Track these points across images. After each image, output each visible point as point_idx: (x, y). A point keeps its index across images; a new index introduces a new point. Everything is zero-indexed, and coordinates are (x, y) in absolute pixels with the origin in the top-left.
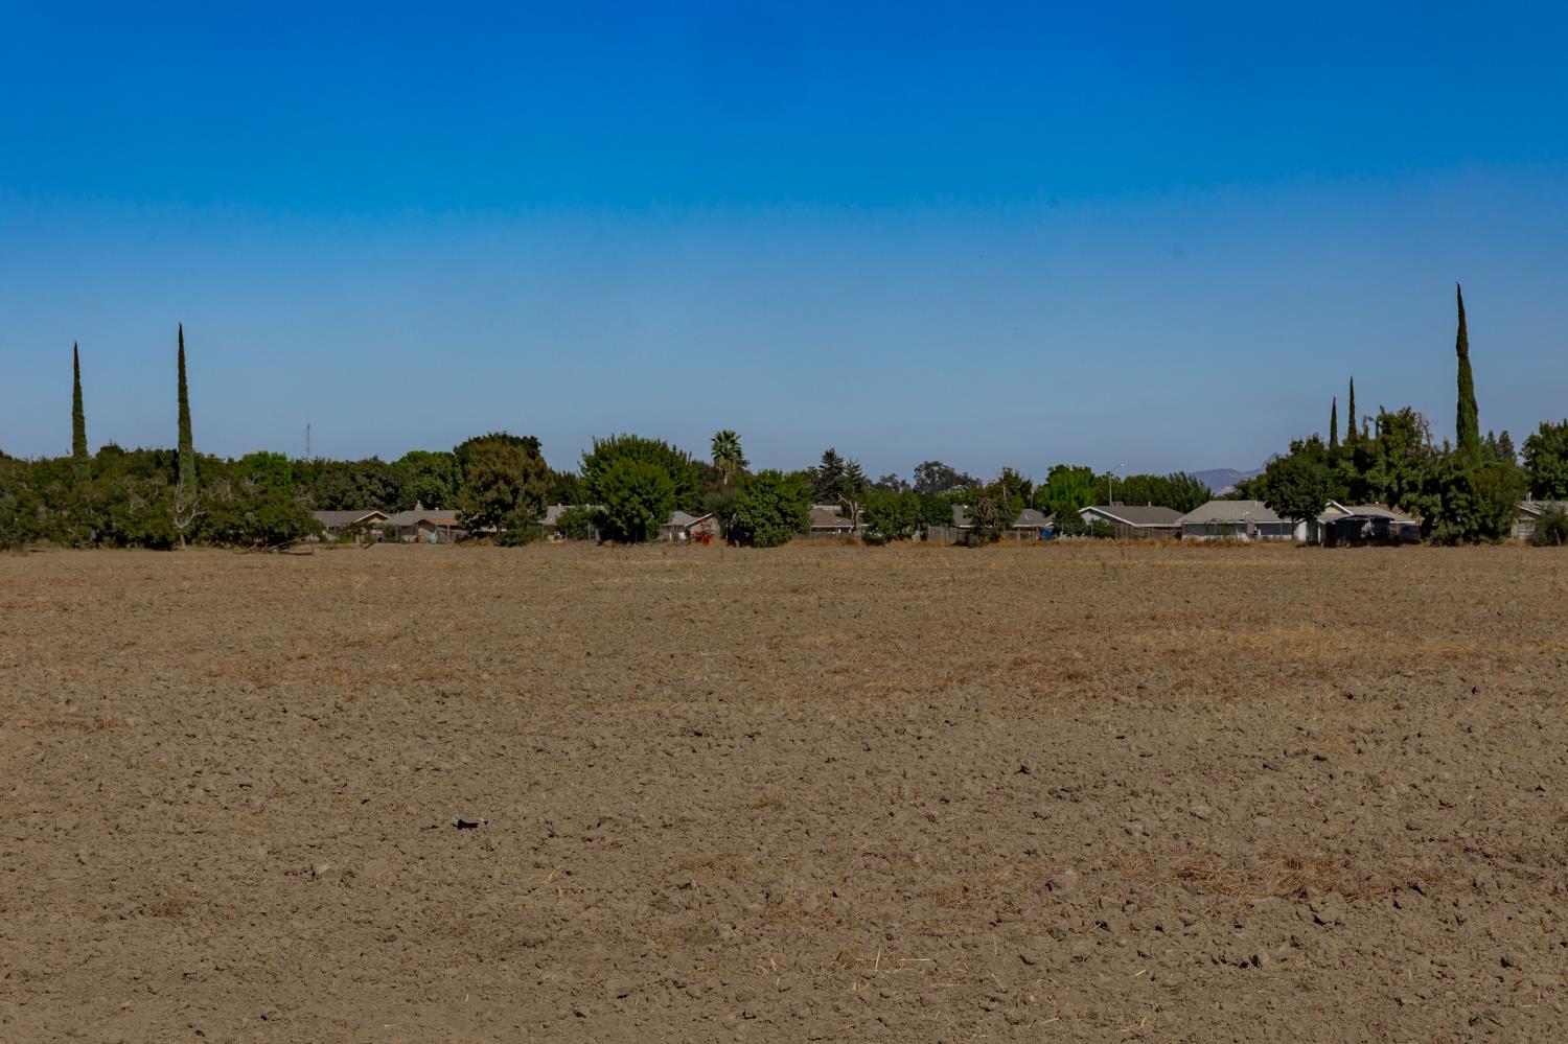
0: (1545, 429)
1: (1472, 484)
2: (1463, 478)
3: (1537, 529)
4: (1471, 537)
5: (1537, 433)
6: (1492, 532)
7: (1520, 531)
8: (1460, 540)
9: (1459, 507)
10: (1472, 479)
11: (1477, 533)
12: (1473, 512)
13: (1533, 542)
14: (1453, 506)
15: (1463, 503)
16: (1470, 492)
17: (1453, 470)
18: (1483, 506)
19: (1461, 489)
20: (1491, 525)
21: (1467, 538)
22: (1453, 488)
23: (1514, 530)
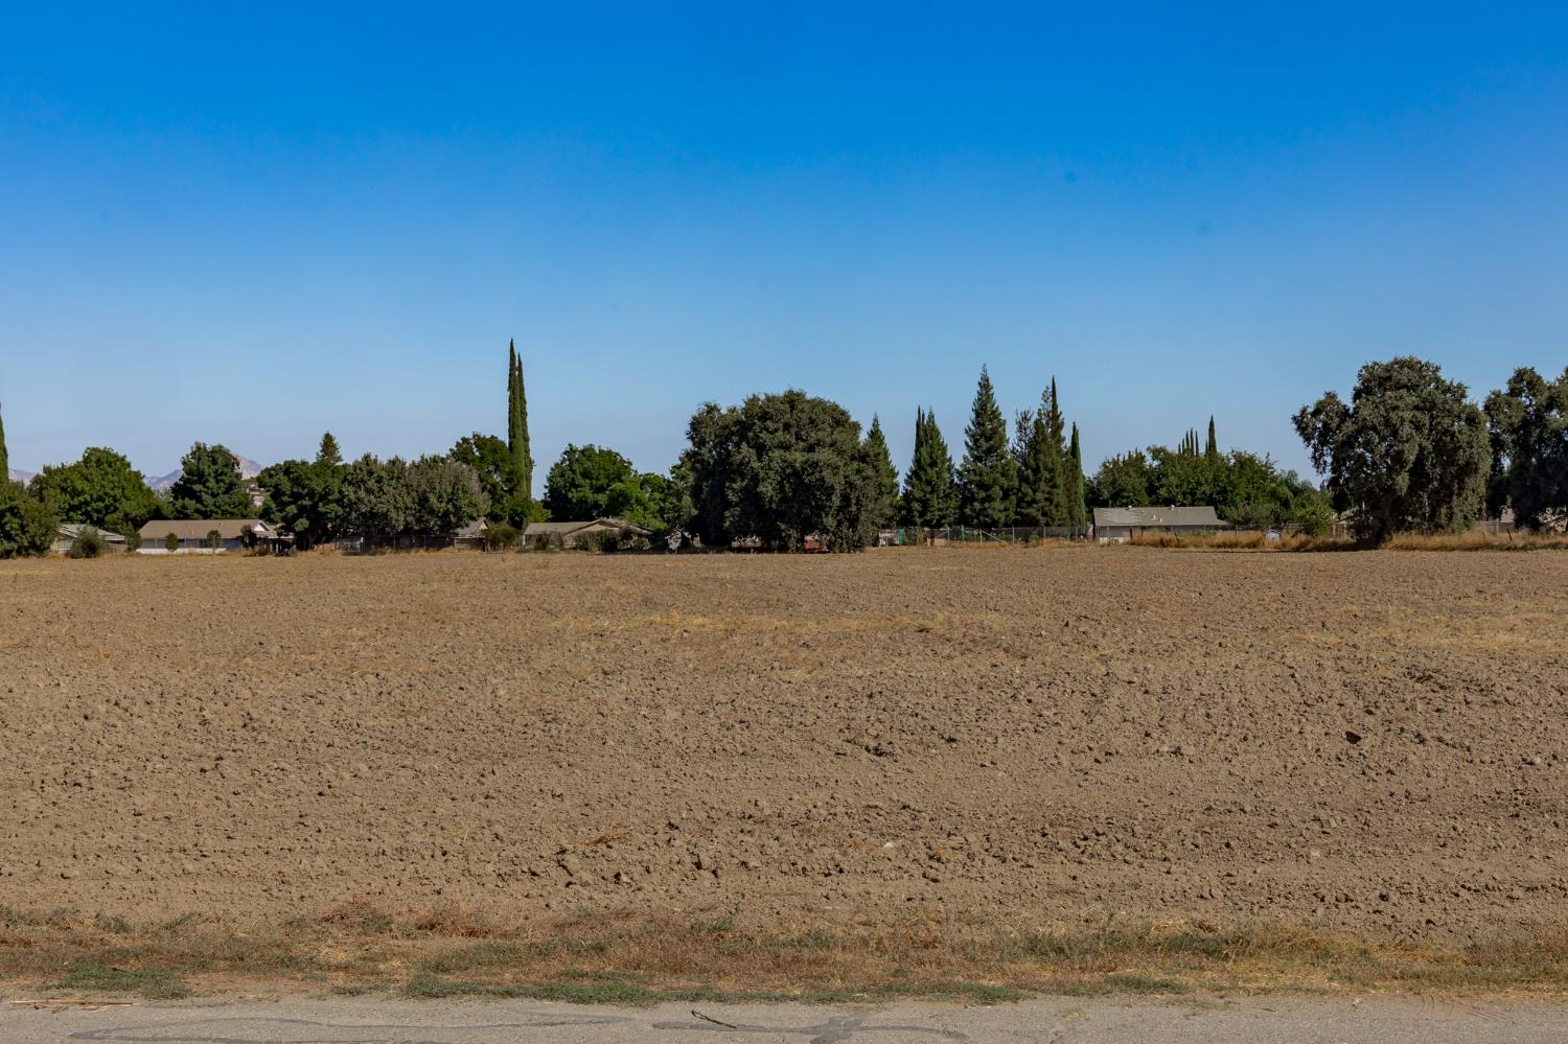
0: (47, 470)
1: (23, 513)
2: (16, 507)
3: (74, 545)
4: (22, 552)
5: (41, 473)
6: (38, 548)
7: (59, 547)
8: (14, 554)
9: (12, 528)
10: (22, 507)
11: (27, 549)
12: (24, 533)
13: (71, 555)
14: (8, 529)
15: (16, 526)
16: (21, 517)
17: (8, 501)
18: (32, 529)
19: (14, 515)
20: (38, 543)
21: (19, 552)
22: (8, 514)
23: (54, 547)
